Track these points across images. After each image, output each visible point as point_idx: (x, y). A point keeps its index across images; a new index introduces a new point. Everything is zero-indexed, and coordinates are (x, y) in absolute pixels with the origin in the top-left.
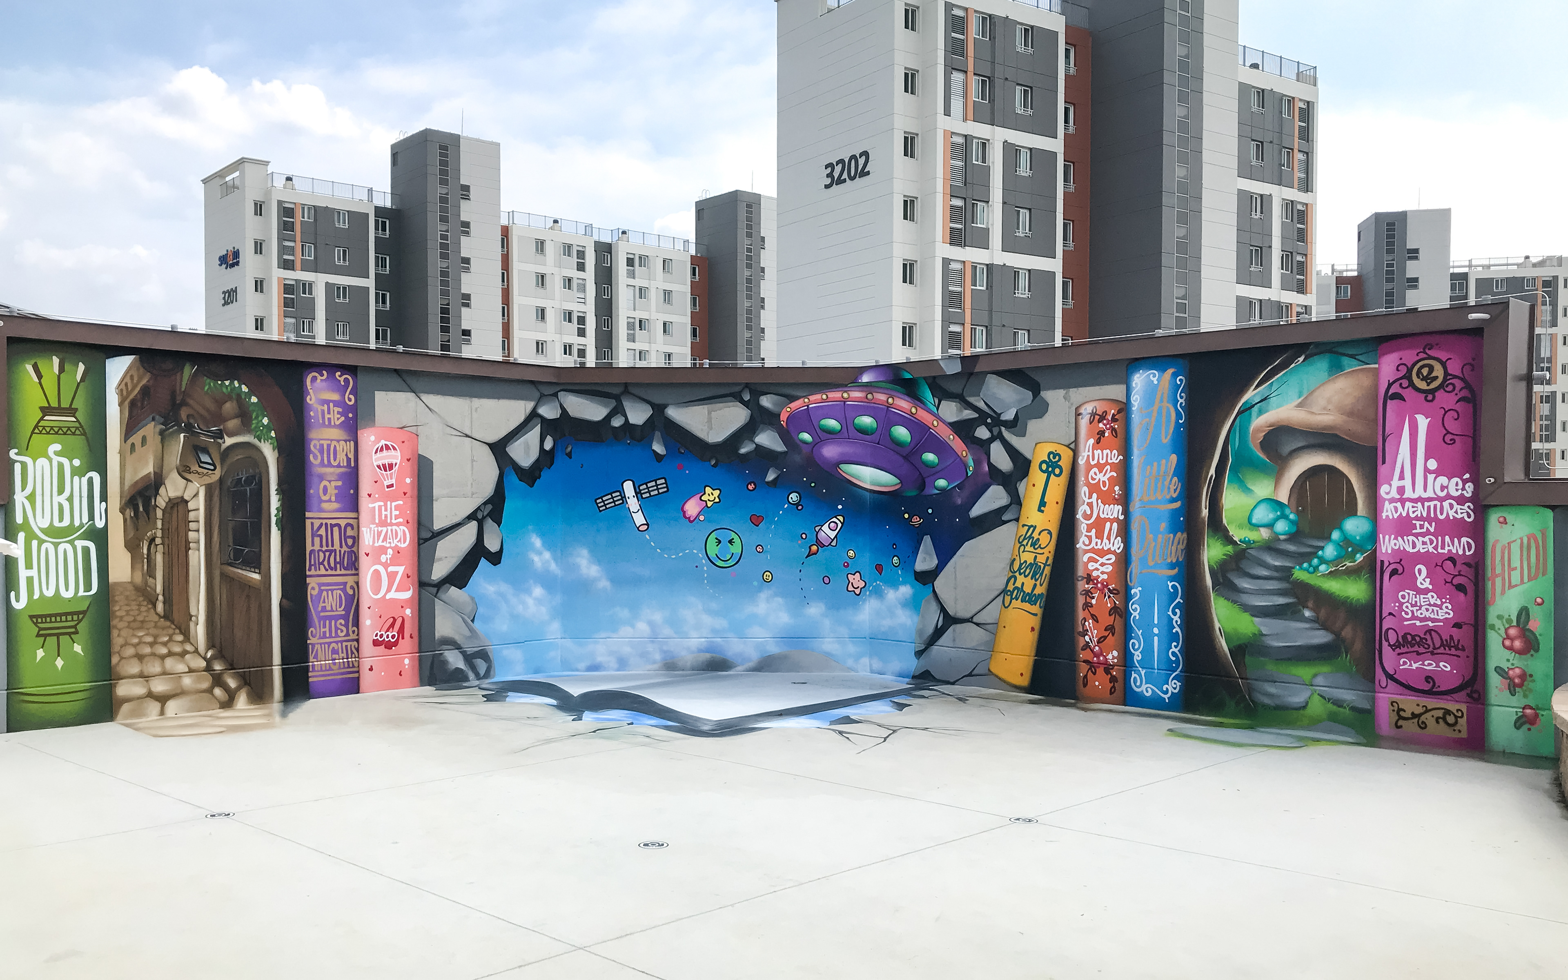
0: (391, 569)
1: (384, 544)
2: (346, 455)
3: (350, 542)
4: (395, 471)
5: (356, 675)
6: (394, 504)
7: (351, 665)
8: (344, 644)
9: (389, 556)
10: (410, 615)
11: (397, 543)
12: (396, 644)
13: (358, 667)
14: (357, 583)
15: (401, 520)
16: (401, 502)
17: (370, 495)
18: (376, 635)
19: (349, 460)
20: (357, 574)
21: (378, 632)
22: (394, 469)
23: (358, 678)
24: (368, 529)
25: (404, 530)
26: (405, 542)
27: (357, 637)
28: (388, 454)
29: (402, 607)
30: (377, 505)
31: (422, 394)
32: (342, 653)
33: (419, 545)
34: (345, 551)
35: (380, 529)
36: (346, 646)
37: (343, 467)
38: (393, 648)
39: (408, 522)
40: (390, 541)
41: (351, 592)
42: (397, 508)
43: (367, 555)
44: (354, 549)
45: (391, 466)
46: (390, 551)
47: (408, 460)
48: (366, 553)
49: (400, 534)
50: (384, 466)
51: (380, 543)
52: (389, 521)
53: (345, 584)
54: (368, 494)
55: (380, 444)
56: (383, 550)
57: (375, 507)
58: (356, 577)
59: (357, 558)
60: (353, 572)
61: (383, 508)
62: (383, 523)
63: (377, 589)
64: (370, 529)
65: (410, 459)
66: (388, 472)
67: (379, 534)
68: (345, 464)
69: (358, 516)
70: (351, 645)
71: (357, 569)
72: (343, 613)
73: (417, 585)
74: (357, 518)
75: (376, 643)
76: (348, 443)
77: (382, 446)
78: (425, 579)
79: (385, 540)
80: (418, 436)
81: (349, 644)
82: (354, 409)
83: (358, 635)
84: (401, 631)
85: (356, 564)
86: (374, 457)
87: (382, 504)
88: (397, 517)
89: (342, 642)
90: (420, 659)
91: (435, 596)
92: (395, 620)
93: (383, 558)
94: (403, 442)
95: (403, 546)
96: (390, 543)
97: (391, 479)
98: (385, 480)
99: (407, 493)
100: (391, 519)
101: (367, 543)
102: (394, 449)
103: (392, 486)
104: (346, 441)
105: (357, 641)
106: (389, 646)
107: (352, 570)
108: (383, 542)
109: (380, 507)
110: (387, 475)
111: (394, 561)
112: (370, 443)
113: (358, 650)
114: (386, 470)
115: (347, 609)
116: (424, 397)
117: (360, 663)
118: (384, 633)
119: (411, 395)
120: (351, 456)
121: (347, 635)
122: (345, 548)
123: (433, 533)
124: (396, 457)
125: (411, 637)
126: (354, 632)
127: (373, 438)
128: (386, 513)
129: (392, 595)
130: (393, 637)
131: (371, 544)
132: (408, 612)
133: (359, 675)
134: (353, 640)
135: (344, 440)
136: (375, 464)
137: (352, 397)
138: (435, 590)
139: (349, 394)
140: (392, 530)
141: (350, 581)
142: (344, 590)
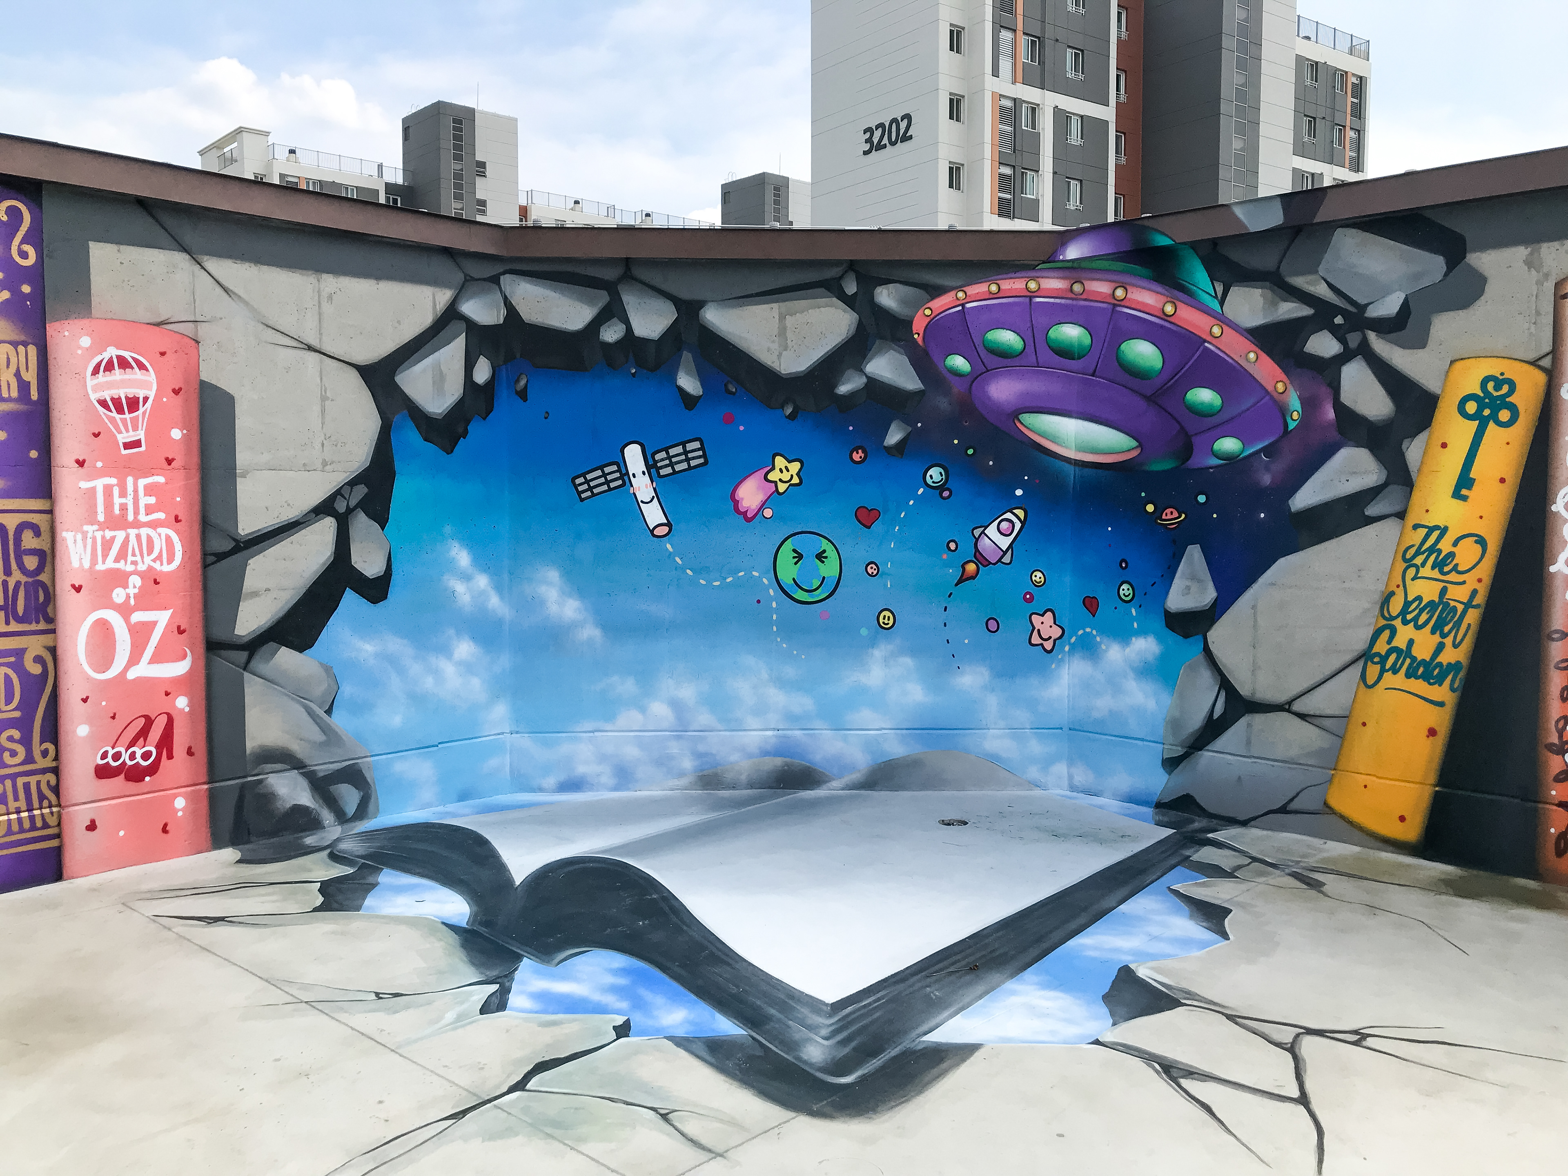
0: (138, 617)
1: (121, 565)
2: (18, 374)
3: (31, 563)
4: (144, 413)
5: (54, 843)
6: (142, 482)
7: (39, 824)
8: (20, 781)
9: (132, 591)
10: (187, 709)
11: (152, 564)
12: (153, 770)
13: (59, 825)
14: (53, 650)
15: (161, 515)
16: (161, 479)
17: (81, 463)
18: (104, 756)
19: (24, 386)
20: (54, 631)
21: (109, 749)
22: (142, 410)
23: (58, 852)
24: (79, 536)
25: (168, 538)
26: (170, 561)
27: (54, 764)
28: (126, 377)
29: (167, 694)
30: (99, 484)
31: (206, 258)
32: (16, 799)
33: (205, 566)
34: (18, 584)
35: (109, 534)
36: (27, 786)
37: (9, 400)
38: (147, 779)
39: (177, 520)
40: (134, 559)
41: (35, 669)
42: (150, 490)
43: (78, 589)
44: (44, 577)
45: (133, 404)
46: (135, 581)
47: (176, 392)
48: (73, 586)
49: (159, 545)
50: (117, 402)
51: (110, 564)
52: (131, 517)
53: (20, 653)
54: (77, 461)
55: (106, 356)
56: (119, 578)
57: (93, 490)
58: (51, 636)
59: (50, 597)
60: (42, 626)
61: (116, 491)
62: (117, 521)
63: (104, 659)
64: (85, 535)
65: (180, 389)
66: (127, 416)
67: (107, 545)
68: (15, 394)
69: (53, 504)
70: (38, 783)
71: (51, 620)
72: (17, 714)
73: (201, 648)
74: (50, 512)
75: (103, 772)
76: (21, 348)
77: (111, 359)
78: (219, 634)
79: (122, 555)
80: (198, 342)
81: (33, 780)
82: (36, 275)
83: (56, 758)
84: (166, 743)
85: (49, 610)
86: (91, 382)
87: (113, 481)
88: (149, 510)
89: (14, 777)
90: (212, 796)
91: (245, 669)
92: (149, 722)
93: (119, 595)
94: (163, 354)
95: (167, 568)
96: (134, 563)
97: (135, 428)
98: (120, 432)
99: (173, 460)
100: (136, 512)
101: (75, 564)
102: (141, 366)
103: (137, 444)
104: (15, 344)
105: (56, 771)
106: (135, 775)
107: (38, 622)
108: (117, 560)
109: (108, 489)
110: (124, 421)
111: (144, 601)
112: (79, 352)
113: (56, 790)
114: (120, 411)
115: (28, 706)
116: (213, 264)
117: (64, 817)
118: (123, 750)
119: (180, 259)
120: (31, 376)
121: (29, 759)
122: (17, 575)
123: (235, 540)
124: (147, 385)
125: (190, 752)
126: (45, 753)
127: (86, 342)
128: (123, 500)
129: (143, 670)
130: (146, 756)
131: (87, 565)
132: (182, 703)
133: (61, 842)
134: (44, 771)
135: (10, 343)
136: (94, 397)
137: (29, 249)
138: (244, 655)
139: (22, 243)
140: (138, 537)
141: (35, 646)
142: (18, 667)
